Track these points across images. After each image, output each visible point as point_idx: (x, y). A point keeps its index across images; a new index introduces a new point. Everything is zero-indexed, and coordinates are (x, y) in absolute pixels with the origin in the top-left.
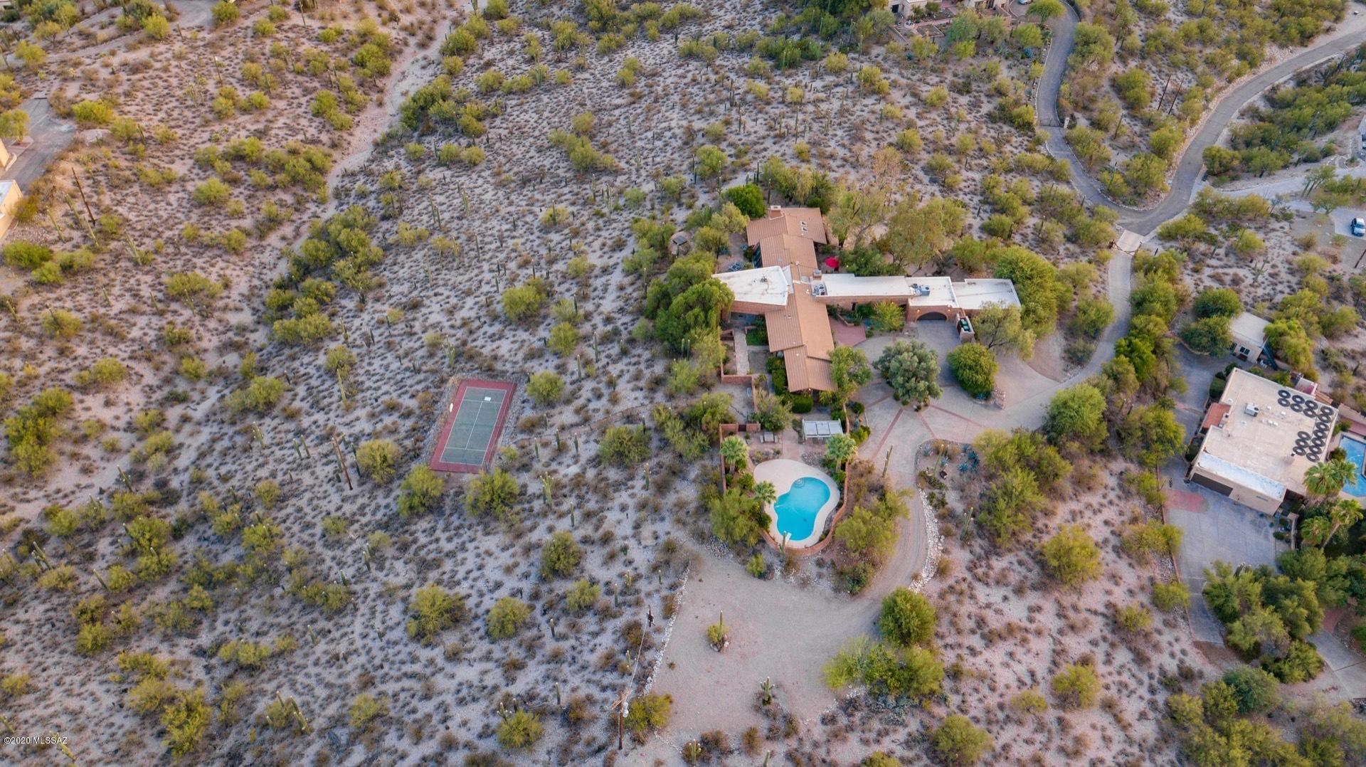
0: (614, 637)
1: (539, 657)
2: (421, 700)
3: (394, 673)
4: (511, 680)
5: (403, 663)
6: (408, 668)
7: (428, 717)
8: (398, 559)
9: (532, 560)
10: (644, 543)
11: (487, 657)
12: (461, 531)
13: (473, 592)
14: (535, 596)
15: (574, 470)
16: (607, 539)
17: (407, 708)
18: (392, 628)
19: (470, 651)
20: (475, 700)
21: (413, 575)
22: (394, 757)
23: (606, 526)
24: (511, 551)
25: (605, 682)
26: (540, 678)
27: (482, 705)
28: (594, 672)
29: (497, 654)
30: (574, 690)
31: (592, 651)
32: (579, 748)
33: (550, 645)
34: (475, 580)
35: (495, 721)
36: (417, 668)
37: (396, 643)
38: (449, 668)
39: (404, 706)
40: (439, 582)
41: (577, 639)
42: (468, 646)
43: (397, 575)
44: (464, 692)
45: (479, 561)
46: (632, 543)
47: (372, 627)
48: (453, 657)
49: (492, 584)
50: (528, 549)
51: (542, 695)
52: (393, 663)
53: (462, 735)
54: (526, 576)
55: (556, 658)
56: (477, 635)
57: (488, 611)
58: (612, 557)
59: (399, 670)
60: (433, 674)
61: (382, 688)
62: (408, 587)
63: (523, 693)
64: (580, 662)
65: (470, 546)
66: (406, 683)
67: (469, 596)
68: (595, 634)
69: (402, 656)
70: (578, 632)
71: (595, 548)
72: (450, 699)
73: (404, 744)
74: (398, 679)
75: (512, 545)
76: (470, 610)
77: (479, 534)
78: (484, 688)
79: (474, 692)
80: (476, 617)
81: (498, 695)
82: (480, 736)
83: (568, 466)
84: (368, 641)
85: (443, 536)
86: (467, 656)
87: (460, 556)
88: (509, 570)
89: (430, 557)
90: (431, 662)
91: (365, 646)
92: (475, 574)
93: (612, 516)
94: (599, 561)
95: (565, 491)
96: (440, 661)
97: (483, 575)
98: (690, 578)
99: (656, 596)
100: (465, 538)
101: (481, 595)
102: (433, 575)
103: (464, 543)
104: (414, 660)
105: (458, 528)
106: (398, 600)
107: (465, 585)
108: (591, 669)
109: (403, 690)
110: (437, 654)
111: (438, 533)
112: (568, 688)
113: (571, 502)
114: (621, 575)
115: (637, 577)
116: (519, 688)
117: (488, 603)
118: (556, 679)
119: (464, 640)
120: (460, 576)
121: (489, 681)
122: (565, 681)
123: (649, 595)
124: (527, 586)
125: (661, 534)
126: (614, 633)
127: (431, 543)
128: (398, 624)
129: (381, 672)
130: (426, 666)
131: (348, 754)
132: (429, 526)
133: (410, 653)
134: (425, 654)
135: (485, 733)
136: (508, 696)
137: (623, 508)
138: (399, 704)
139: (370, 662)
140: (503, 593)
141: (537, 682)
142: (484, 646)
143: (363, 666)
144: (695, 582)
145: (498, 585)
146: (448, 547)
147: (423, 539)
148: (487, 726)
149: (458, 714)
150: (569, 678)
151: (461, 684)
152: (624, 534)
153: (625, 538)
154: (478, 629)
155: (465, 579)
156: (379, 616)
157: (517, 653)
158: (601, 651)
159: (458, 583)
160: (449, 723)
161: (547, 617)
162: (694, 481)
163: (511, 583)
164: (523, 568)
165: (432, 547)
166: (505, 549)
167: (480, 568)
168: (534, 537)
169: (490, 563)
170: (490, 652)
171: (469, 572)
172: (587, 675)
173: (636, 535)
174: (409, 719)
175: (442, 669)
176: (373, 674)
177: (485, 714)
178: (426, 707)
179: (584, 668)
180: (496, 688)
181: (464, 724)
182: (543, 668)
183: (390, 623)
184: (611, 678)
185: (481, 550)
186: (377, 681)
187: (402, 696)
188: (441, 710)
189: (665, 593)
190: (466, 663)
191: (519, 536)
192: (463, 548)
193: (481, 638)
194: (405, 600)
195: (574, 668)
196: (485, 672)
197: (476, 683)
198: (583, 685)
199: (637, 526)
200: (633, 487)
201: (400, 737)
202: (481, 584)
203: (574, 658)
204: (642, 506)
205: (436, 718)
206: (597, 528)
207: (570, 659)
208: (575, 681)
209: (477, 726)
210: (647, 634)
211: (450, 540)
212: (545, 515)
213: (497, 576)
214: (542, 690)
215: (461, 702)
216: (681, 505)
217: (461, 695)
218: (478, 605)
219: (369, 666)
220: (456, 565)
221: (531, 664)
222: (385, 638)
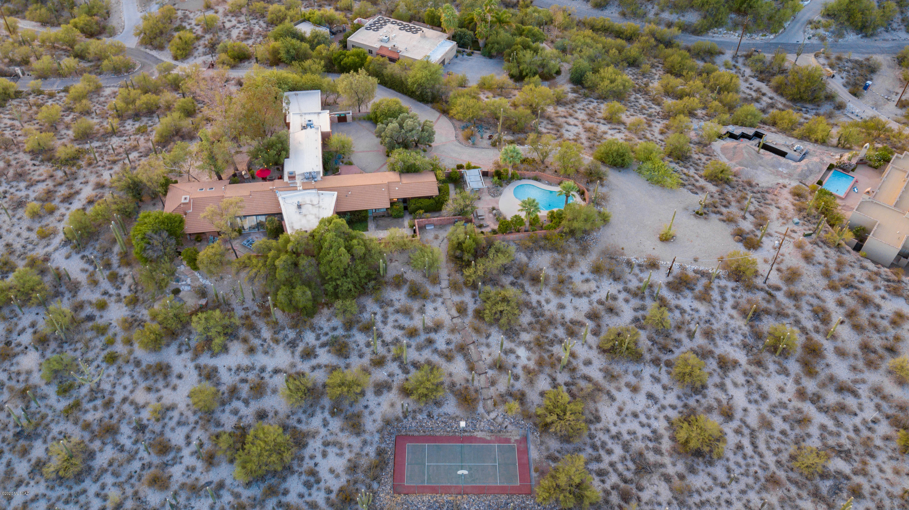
0: (682, 299)
1: (711, 347)
2: (773, 430)
3: (757, 460)
4: (736, 364)
5: (745, 457)
6: (749, 450)
7: (785, 419)
8: (639, 499)
9: (622, 373)
10: (594, 288)
11: (722, 386)
12: (599, 443)
13: (661, 416)
14: (656, 362)
15: (522, 352)
16: (593, 316)
17: (783, 438)
18: (715, 479)
19: (719, 401)
20: (759, 387)
21: (655, 478)
22: (826, 434)
23: (581, 317)
24: (614, 392)
25: (719, 299)
26: (729, 343)
27: (762, 380)
28: (714, 307)
29: (716, 379)
30: (732, 317)
31: (697, 311)
32: (772, 307)
33: (700, 341)
34: (648, 417)
35: (772, 367)
36: (746, 442)
37: (728, 470)
38: (739, 414)
39: (783, 442)
40: (657, 451)
41: (689, 323)
42: (715, 405)
43: (657, 493)
44: (756, 396)
45: (628, 420)
46: (595, 297)
47: (718, 498)
48: (728, 415)
49: (650, 402)
50: (611, 377)
51: (741, 338)
52: (748, 465)
53: (791, 388)
54: (636, 374)
55: (708, 334)
56: (703, 401)
57: (679, 397)
58: (611, 310)
59: (752, 457)
60: (748, 427)
61: (773, 467)
62: (667, 479)
63: (745, 352)
64: (708, 317)
65: (614, 430)
66: (762, 447)
67: (667, 418)
68: (683, 312)
69: (739, 459)
70: (683, 323)
71: (603, 324)
72: (765, 407)
73: (814, 430)
74: (761, 455)
75: (608, 393)
76: (680, 412)
77: (599, 426)
78: (748, 382)
79: (753, 388)
80: (685, 406)
81: (752, 369)
82: (788, 375)
83: (518, 357)
84: (733, 497)
85: (606, 459)
86: (725, 402)
87: (626, 437)
88: (635, 389)
89: (632, 466)
90: (738, 432)
91: (739, 499)
92: (643, 418)
93: (570, 314)
94: (615, 319)
95: (546, 356)
96: (735, 424)
97: (643, 412)
98: (622, 254)
99: (641, 275)
100: (606, 438)
101: (663, 407)
102: (651, 457)
103: (613, 437)
104: (739, 447)
105: (594, 447)
106: (684, 483)
107: (655, 424)
108: (712, 309)
109: (769, 448)
110: (729, 429)
111: (604, 465)
112: (732, 322)
113: (557, 349)
114: (627, 301)
115: (626, 290)
116: (741, 357)
117: (671, 398)
118: (726, 332)
119: (709, 410)
120: (647, 432)
121: (741, 379)
122: (727, 324)
123: (641, 280)
124: (648, 371)
125: (584, 277)
126: (679, 299)
127: (616, 470)
128: (709, 474)
129: (761, 473)
130: (742, 435)
131: (839, 473)
132: (597, 479)
133: (735, 454)
134: (732, 439)
135: (785, 372)
136: (750, 363)
137: (562, 307)
138: (782, 446)
139: (752, 488)
140: (657, 390)
141: (732, 345)
142: (712, 392)
143: (758, 493)
144: (625, 251)
145: (650, 396)
146: (618, 451)
147: (613, 479)
148: (779, 373)
149: (775, 396)
150: (723, 322)
151: (750, 402)
152: (587, 304)
153: (590, 303)
154: (697, 401)
155: (649, 426)
156: (706, 496)
157: (713, 364)
158: (697, 304)
159: (654, 432)
160: (785, 400)
161: (674, 349)
162: (529, 258)
163: (647, 385)
164: (630, 378)
165: (620, 467)
166: (613, 399)
167: (635, 415)
168: (597, 375)
169: (629, 408)
170: (716, 386)
171: (642, 425)
172: (717, 311)
173: (587, 294)
174: (792, 435)
175: (743, 421)
176: (763, 480)
177: (769, 376)
178: (778, 423)
179: (712, 315)
180: (745, 374)
181: (782, 390)
182: (720, 342)
183: (710, 482)
184: (715, 295)
185: (618, 419)
186: (769, 473)
187: (775, 447)
188: (776, 410)
189: (636, 270)
190: (731, 402)
191: (598, 388)
192: (617, 437)
193: (705, 396)
194: (682, 477)
195: (713, 320)
196: (735, 385)
197: (745, 389)
198: (726, 312)
199: (578, 295)
200: (539, 302)
201: (809, 436)
202: (652, 411)
203: (706, 322)
204: (559, 293)
205: (785, 412)
206: (582, 325)
207: (708, 325)
208: (725, 318)
209: (780, 379)
210: (674, 277)
211: (610, 452)
212: (573, 370)
213: (641, 400)
214: (737, 339)
215: (765, 397)
216: (556, 265)
217: (759, 399)
218: (674, 407)
219: (757, 487)
220: (637, 439)
221: (718, 352)
222: (726, 481)
